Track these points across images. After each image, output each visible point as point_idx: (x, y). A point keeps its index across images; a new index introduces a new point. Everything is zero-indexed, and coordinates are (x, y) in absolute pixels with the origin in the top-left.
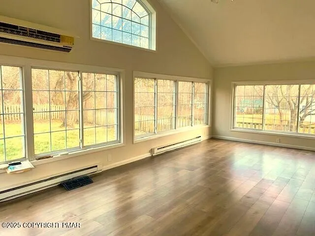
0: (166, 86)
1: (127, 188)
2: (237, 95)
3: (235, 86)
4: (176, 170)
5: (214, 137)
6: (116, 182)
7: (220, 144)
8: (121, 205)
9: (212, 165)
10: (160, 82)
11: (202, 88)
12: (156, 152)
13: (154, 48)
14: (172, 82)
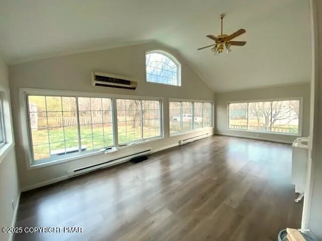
0: (187, 105)
1: (166, 163)
2: (230, 109)
3: (229, 104)
4: (194, 153)
5: (216, 133)
6: (161, 159)
7: (221, 138)
8: (164, 173)
9: (216, 151)
10: (184, 103)
11: (208, 105)
12: (182, 143)
13: (180, 85)
14: (191, 103)
